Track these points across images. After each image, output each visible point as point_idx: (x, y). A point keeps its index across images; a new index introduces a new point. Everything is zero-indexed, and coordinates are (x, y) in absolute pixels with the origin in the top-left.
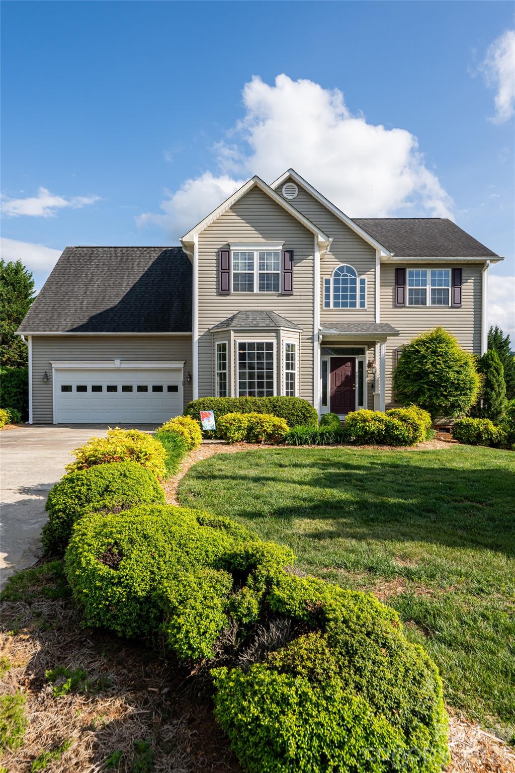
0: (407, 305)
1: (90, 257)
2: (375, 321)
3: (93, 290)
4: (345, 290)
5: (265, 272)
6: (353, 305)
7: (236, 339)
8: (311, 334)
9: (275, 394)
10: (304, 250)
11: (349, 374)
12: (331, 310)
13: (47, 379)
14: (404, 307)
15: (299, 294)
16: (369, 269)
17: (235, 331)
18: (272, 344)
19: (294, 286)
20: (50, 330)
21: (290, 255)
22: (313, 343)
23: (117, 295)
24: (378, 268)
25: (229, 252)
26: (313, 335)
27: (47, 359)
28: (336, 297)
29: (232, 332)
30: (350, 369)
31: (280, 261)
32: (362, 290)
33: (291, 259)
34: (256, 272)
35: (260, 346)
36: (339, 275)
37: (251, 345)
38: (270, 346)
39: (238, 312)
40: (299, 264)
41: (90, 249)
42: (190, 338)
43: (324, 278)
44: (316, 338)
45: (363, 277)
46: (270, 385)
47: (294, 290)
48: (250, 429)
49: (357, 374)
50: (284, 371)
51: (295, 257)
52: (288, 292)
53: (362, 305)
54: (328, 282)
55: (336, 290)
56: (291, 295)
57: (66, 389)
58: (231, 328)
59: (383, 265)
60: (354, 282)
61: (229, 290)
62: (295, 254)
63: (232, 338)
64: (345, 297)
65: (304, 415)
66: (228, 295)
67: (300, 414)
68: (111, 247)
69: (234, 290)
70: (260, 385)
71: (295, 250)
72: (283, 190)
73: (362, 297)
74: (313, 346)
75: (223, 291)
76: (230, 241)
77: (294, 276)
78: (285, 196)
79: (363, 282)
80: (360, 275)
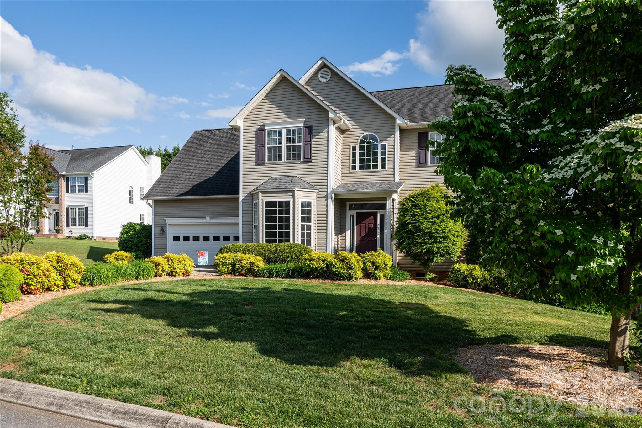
0: (429, 164)
1: (209, 138)
2: (394, 180)
3: (201, 164)
4: (368, 154)
5: (291, 144)
6: (376, 167)
7: (263, 199)
8: (326, 193)
9: (291, 241)
10: (320, 125)
11: (372, 226)
12: (357, 172)
13: (163, 231)
14: (426, 166)
15: (316, 161)
16: (389, 136)
17: (263, 193)
18: (289, 202)
19: (313, 155)
20: (164, 196)
21: (310, 130)
22: (327, 200)
23: (216, 168)
24: (397, 134)
25: (264, 130)
26: (327, 194)
27: (163, 217)
28: (361, 161)
29: (260, 194)
30: (373, 221)
31: (302, 136)
32: (383, 153)
33: (311, 133)
34: (284, 145)
35: (281, 203)
36: (364, 142)
37: (274, 204)
38: (288, 203)
39: (270, 177)
40: (317, 137)
41: (210, 131)
42: (238, 198)
43: (351, 145)
44: (329, 196)
45: (383, 143)
46: (288, 234)
47: (313, 158)
48: (233, 265)
49: (379, 226)
50: (299, 223)
51: (313, 131)
52: (308, 160)
53: (383, 166)
54: (354, 148)
55: (361, 155)
56: (311, 162)
57: (176, 239)
58: (259, 191)
59: (402, 131)
60: (376, 147)
61: (264, 161)
62: (313, 128)
63: (260, 198)
64: (368, 161)
65: (297, 257)
66: (264, 164)
67: (294, 256)
68: (225, 129)
69: (268, 161)
70: (281, 234)
71: (313, 125)
72: (319, 75)
73: (383, 160)
74: (327, 203)
75: (260, 162)
76: (265, 122)
77: (313, 146)
78: (321, 79)
79: (384, 147)
80: (381, 141)
